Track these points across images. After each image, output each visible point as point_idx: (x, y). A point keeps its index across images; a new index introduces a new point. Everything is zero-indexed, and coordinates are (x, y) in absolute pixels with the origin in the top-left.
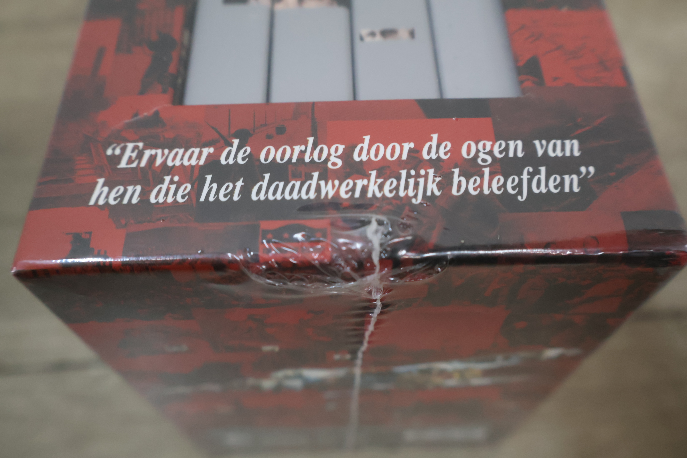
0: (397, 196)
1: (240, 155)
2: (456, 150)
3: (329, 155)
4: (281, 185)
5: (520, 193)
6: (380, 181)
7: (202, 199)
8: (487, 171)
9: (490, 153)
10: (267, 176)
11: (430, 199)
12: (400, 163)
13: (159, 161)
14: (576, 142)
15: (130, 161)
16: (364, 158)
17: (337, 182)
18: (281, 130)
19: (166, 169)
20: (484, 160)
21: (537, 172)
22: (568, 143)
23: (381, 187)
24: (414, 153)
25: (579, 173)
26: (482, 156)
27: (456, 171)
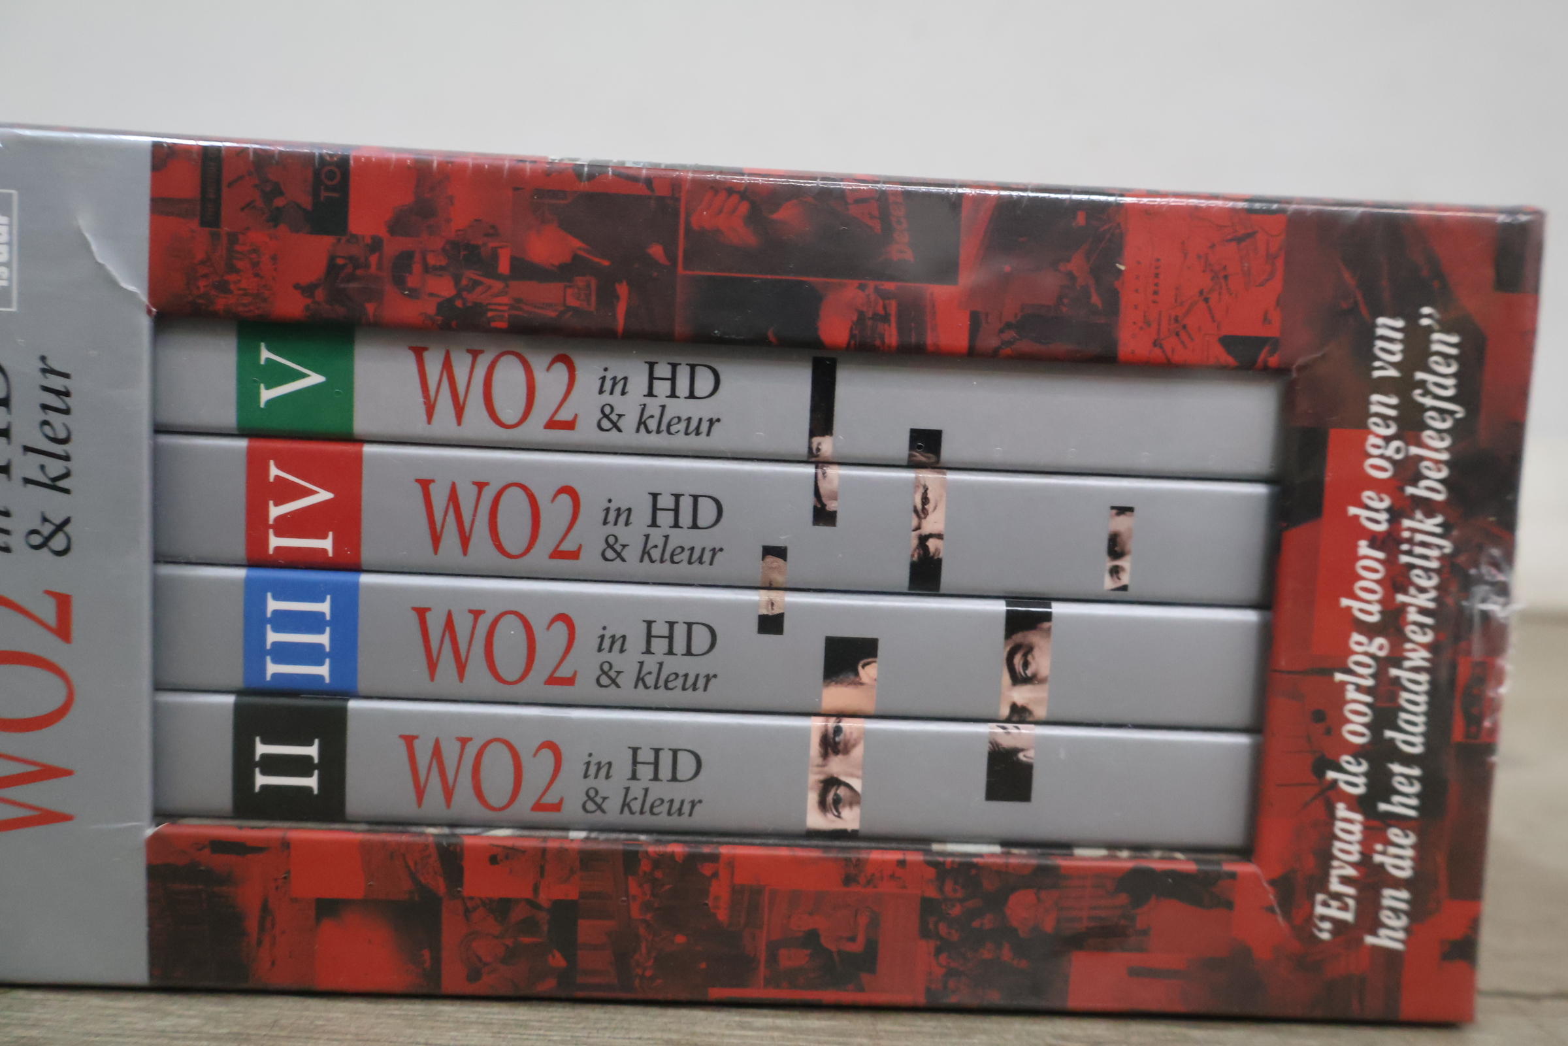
0: (1437, 571)
1: (1353, 768)
2: (1379, 486)
3: (1366, 654)
4: (1403, 716)
5: (1452, 413)
6: (1412, 590)
7: (1412, 813)
8: (1414, 450)
9: (1388, 439)
10: (1389, 734)
11: (1447, 529)
12: (1390, 562)
13: (1350, 872)
14: (1381, 320)
15: (1345, 908)
16: (1376, 608)
17: (1408, 646)
18: (1319, 716)
19: (1365, 863)
20: (1398, 451)
21: (1422, 384)
22: (1380, 332)
23: (1422, 590)
24: (1376, 541)
25: (1429, 330)
26: (1390, 451)
27: (1410, 490)
